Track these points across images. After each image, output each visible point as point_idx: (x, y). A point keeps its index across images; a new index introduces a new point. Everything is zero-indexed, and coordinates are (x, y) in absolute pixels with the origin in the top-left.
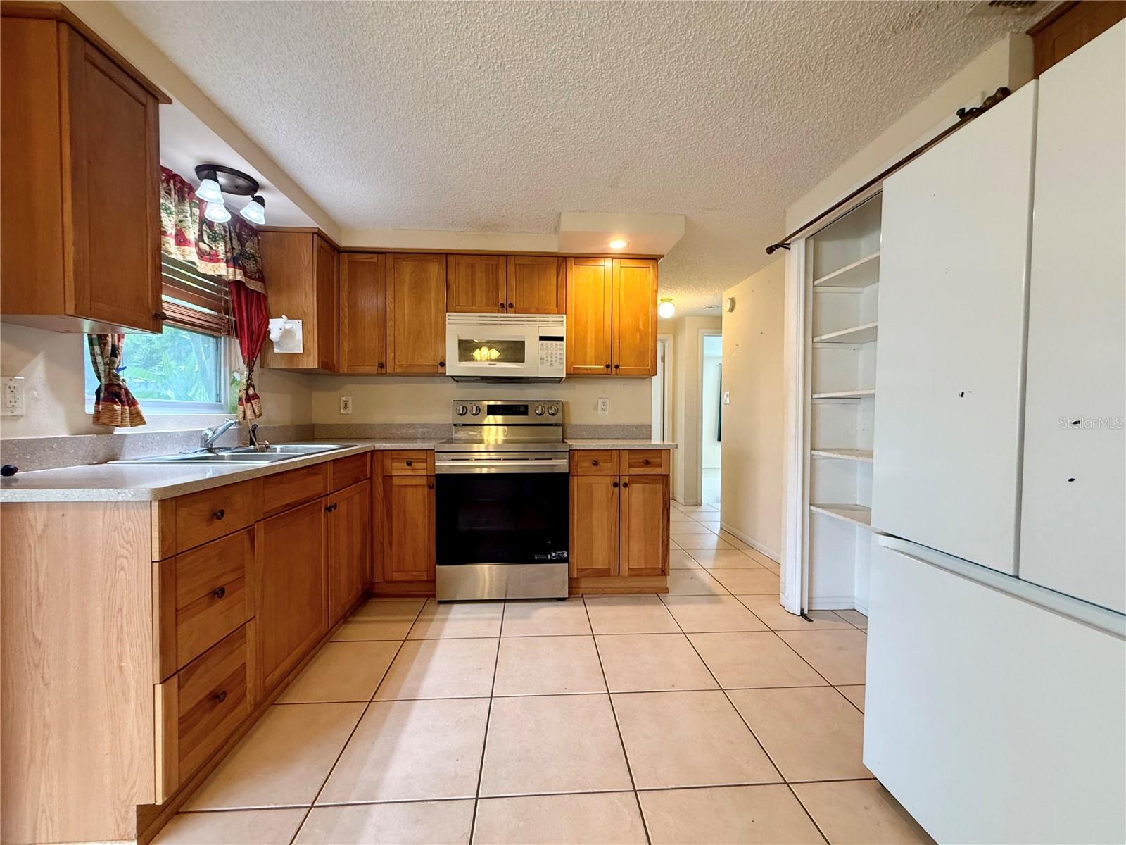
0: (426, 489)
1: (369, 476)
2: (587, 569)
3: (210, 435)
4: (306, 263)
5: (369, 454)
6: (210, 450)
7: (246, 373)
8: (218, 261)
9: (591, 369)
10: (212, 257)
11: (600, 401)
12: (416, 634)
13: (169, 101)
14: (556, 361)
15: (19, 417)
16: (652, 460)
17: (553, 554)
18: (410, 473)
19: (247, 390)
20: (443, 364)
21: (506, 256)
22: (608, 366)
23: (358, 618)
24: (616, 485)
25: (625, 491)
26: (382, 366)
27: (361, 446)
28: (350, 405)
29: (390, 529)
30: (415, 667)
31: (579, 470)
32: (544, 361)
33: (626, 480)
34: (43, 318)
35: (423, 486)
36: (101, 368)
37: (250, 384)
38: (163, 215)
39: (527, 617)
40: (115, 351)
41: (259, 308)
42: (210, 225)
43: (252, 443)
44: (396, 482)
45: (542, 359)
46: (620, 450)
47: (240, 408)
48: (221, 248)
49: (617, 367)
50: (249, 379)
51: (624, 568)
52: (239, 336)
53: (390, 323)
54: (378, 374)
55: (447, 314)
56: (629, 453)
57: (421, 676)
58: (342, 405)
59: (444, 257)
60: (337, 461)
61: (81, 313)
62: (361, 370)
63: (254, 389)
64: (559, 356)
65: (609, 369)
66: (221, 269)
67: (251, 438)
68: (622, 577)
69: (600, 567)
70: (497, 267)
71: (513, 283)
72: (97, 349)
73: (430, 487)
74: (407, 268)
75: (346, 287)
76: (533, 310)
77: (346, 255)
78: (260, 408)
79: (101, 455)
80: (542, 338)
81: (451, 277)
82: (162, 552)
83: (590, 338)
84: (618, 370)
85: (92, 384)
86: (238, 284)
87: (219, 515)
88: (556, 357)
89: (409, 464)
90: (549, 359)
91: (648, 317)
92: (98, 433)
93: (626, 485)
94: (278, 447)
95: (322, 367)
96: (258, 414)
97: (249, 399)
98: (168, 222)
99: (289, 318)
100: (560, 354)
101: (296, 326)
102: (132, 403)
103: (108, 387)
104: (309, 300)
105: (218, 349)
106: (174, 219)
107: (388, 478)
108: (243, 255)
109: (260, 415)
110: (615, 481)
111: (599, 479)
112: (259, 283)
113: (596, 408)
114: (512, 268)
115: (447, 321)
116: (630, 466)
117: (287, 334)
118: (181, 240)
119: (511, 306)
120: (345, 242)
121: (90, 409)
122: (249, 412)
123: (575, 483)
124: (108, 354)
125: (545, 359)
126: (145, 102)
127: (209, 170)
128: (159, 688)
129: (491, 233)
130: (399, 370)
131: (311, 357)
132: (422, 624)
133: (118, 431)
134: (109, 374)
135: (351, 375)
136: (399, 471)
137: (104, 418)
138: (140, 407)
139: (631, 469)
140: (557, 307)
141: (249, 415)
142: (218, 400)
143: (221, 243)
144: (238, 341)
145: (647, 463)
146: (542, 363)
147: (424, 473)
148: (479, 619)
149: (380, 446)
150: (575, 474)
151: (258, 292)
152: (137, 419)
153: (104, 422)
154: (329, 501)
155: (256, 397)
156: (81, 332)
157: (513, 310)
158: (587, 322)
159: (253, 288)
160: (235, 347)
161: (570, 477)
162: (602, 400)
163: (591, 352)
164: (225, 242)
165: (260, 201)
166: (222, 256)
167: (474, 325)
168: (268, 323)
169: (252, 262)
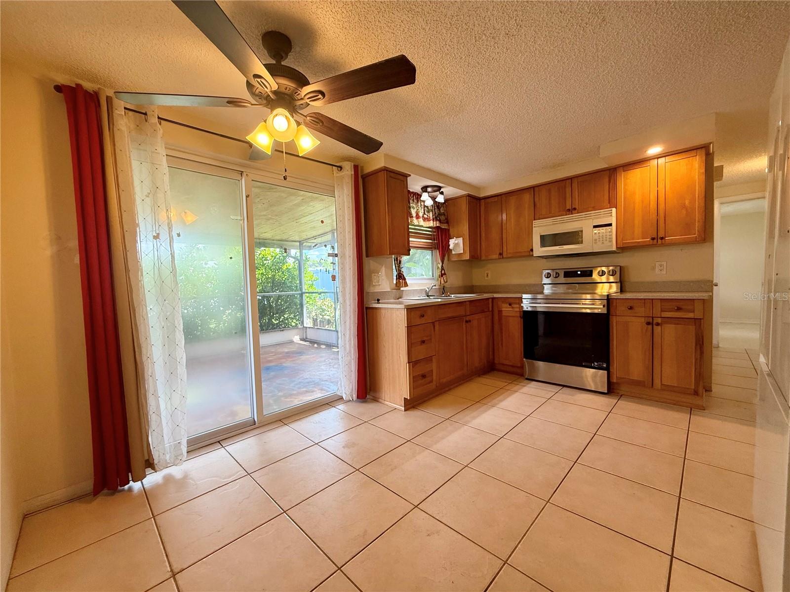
0: (519, 318)
1: (491, 309)
2: (625, 378)
3: (428, 290)
4: (464, 211)
5: (490, 300)
6: (428, 296)
7: (441, 264)
8: (430, 220)
9: (639, 242)
10: (428, 219)
11: (657, 264)
12: (507, 388)
13: (410, 175)
14: (606, 240)
15: (379, 285)
16: (683, 307)
17: (596, 364)
18: (511, 309)
19: (441, 271)
20: (532, 250)
21: (571, 179)
22: (653, 239)
23: (484, 376)
24: (648, 324)
25: (657, 329)
26: (501, 254)
27: (486, 296)
28: (489, 275)
29: (502, 336)
30: (501, 397)
31: (617, 312)
32: (597, 241)
33: (659, 320)
34: (383, 256)
35: (518, 317)
36: (397, 268)
37: (442, 269)
38: (412, 210)
39: (572, 395)
40: (400, 261)
41: (446, 235)
42: (427, 207)
43: (443, 294)
44: (504, 314)
45: (596, 240)
46: (653, 299)
47: (439, 279)
48: (431, 215)
49: (662, 238)
50: (442, 266)
51: (657, 382)
52: (438, 249)
53: (504, 231)
54: (499, 259)
55: (534, 221)
56: (661, 301)
57: (501, 401)
58: (486, 275)
59: (533, 189)
60: (471, 302)
61: (391, 254)
62: (491, 257)
63: (444, 271)
64: (608, 237)
65: (656, 241)
66: (431, 224)
67: (443, 291)
68: (655, 389)
69: (636, 379)
70: (565, 187)
71: (576, 194)
72: (396, 262)
73: (520, 317)
74: (513, 200)
75: (484, 216)
76: (590, 209)
77: (483, 200)
78: (447, 279)
79: (398, 297)
80: (595, 227)
81: (536, 199)
82: (407, 324)
83: (638, 222)
84: (663, 241)
85: (395, 273)
86: (437, 227)
87: (423, 316)
88: (606, 238)
89: (510, 305)
90: (601, 239)
91: (694, 195)
92: (397, 290)
93: (658, 324)
94: (453, 295)
95: (472, 258)
96: (445, 281)
97: (442, 275)
98: (413, 212)
99: (456, 238)
100: (610, 235)
101: (460, 240)
102: (405, 279)
103: (399, 274)
104: (465, 228)
105: (432, 255)
106: (415, 210)
107: (500, 312)
108: (440, 214)
109: (447, 282)
110: (648, 321)
111: (634, 319)
112: (446, 225)
113: (654, 268)
114: (575, 185)
115: (534, 225)
116: (662, 311)
117: (456, 245)
118: (418, 217)
119: (575, 209)
120: (482, 195)
121: (395, 282)
122: (442, 281)
123: (614, 320)
124: (399, 263)
125: (598, 240)
126: (403, 180)
127: (424, 189)
128: (408, 364)
129: (559, 168)
130: (510, 255)
131: (466, 254)
132: (513, 385)
133: (402, 289)
134: (399, 270)
135: (487, 260)
136: (506, 309)
137: (398, 285)
138: (407, 280)
139: (662, 313)
140: (609, 203)
141: (442, 282)
142: (433, 276)
143: (431, 213)
144: (438, 251)
145: (679, 309)
146: (596, 243)
147: (518, 310)
148: (543, 390)
149: (496, 295)
150: (614, 314)
151: (445, 229)
152: (406, 285)
153: (398, 286)
154: (468, 318)
155: (445, 274)
156: (392, 258)
157: (576, 211)
158: (634, 209)
159: (443, 227)
160: (437, 253)
161: (610, 316)
162: (660, 263)
163: (638, 231)
164: (432, 212)
165: (442, 193)
166: (431, 218)
167: (550, 225)
168: (449, 241)
169: (443, 216)
